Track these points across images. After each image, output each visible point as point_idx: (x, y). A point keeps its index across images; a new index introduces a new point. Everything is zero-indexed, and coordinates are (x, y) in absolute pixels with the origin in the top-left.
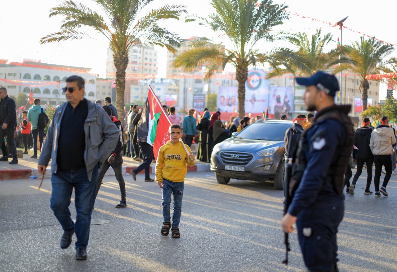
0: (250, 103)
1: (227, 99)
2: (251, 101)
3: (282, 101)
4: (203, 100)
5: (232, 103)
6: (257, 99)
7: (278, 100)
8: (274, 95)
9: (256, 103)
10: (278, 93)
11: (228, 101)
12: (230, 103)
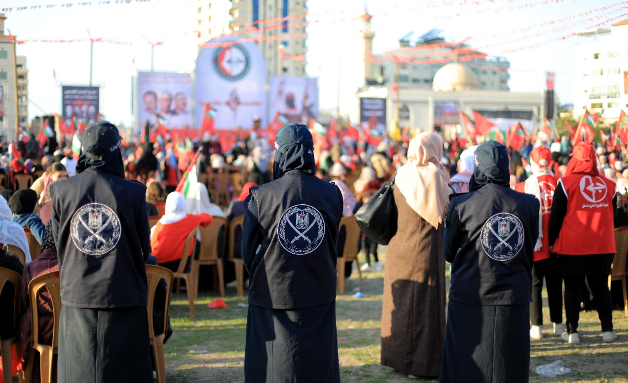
0: (227, 109)
1: (165, 100)
2: (228, 104)
3: (298, 103)
4: (94, 100)
5: (177, 107)
6: (242, 99)
7: (290, 102)
8: (280, 93)
9: (241, 109)
10: (288, 89)
11: (165, 104)
12: (173, 107)
